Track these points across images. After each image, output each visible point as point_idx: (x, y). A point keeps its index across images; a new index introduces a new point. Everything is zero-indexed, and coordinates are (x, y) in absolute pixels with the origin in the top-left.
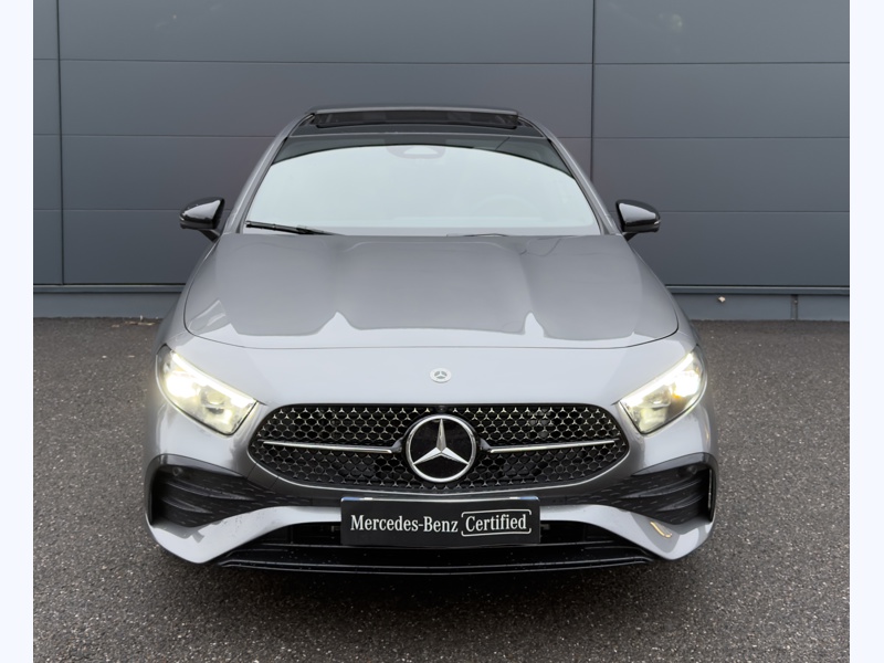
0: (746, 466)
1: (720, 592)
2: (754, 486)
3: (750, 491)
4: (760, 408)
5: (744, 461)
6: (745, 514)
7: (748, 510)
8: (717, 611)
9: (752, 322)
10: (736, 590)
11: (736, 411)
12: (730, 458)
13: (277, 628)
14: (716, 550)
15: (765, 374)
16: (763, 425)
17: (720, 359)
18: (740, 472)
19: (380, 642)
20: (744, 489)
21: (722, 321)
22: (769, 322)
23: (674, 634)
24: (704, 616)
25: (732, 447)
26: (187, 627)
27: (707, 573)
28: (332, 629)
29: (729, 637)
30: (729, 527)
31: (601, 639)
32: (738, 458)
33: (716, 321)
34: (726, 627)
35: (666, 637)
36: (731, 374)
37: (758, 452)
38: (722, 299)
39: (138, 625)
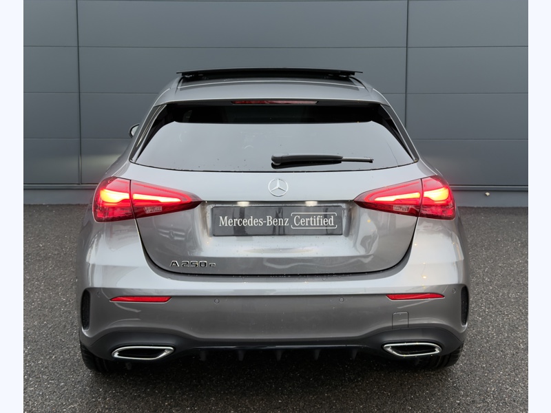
0: (514, 298)
1: (508, 378)
2: (520, 310)
3: (519, 314)
4: (519, 261)
5: (512, 295)
6: (517, 328)
7: (519, 326)
8: (508, 391)
9: (506, 208)
10: (518, 377)
11: (504, 263)
12: (504, 294)
13: (227, 399)
14: (502, 351)
15: (519, 240)
16: (521, 272)
17: (490, 231)
18: (510, 301)
19: (294, 409)
20: (514, 312)
21: (487, 208)
22: (517, 208)
23: (481, 405)
24: (499, 393)
25: (504, 286)
26: (171, 398)
27: (498, 366)
28: (262, 400)
29: (517, 407)
30: (508, 337)
31: (435, 408)
32: (508, 293)
33: (484, 208)
34: (514, 401)
35: (476, 407)
36: (497, 240)
37: (521, 289)
38: (488, 194)
39: (139, 396)
